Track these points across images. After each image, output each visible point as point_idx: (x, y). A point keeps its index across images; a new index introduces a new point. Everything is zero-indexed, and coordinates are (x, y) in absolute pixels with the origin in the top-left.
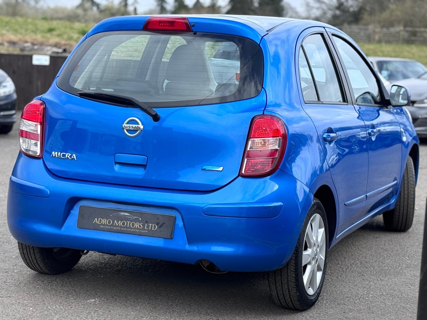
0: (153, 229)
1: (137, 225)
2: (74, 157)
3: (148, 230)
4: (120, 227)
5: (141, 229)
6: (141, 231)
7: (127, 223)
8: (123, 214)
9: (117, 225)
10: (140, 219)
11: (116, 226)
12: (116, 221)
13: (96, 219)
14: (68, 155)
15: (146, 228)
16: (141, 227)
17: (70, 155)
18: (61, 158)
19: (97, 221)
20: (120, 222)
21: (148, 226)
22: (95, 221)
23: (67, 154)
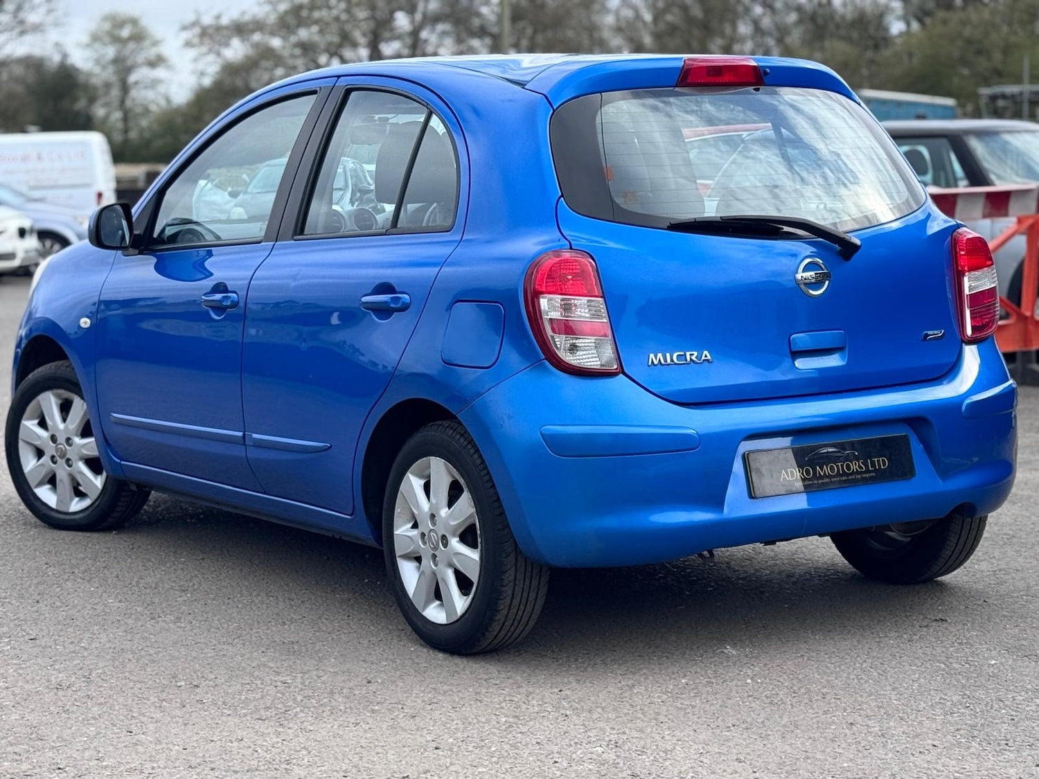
0: (882, 467)
1: (854, 466)
2: (706, 356)
3: (875, 471)
4: (827, 477)
5: (865, 472)
6: (864, 476)
7: (837, 466)
8: (826, 451)
9: (822, 474)
10: (857, 454)
11: (821, 477)
12: (818, 468)
13: (783, 471)
14: (691, 355)
15: (870, 469)
16: (862, 468)
17: (696, 354)
18: (676, 364)
19: (786, 476)
20: (825, 467)
21: (873, 464)
22: (782, 476)
23: (688, 354)
